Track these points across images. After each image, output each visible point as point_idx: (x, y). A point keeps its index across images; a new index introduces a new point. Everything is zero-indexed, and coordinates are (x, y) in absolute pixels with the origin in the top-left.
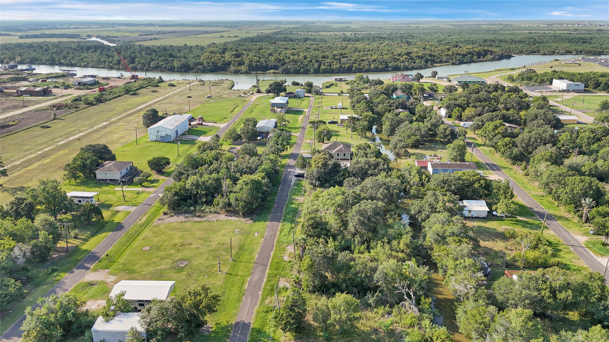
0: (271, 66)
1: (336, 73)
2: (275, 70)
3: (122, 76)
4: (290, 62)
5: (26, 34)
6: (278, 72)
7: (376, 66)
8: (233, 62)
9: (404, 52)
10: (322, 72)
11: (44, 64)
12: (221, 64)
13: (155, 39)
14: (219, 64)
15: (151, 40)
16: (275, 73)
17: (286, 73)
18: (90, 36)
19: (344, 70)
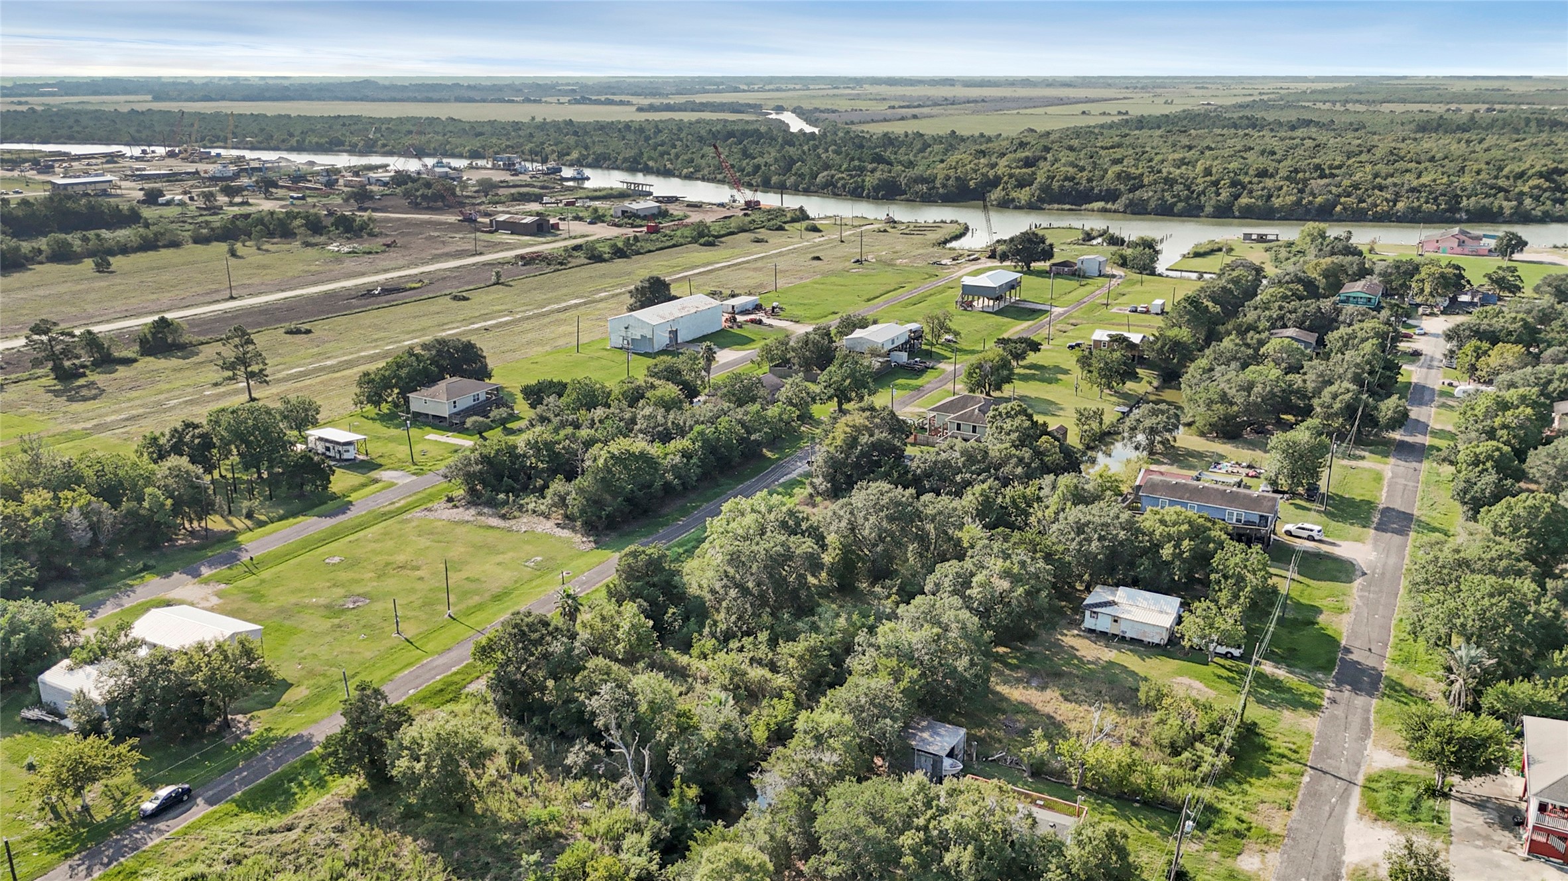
0: (1101, 191)
1: (1279, 219)
2: (1107, 202)
3: (734, 201)
4: (1156, 182)
5: (665, 101)
6: (1116, 206)
7: (1416, 204)
8: (1005, 178)
9: (1537, 168)
10: (1237, 214)
11: (618, 168)
12: (976, 184)
13: (915, 117)
14: (971, 183)
15: (902, 119)
16: (1105, 210)
17: (1133, 213)
18: (780, 109)
19: (1308, 211)
